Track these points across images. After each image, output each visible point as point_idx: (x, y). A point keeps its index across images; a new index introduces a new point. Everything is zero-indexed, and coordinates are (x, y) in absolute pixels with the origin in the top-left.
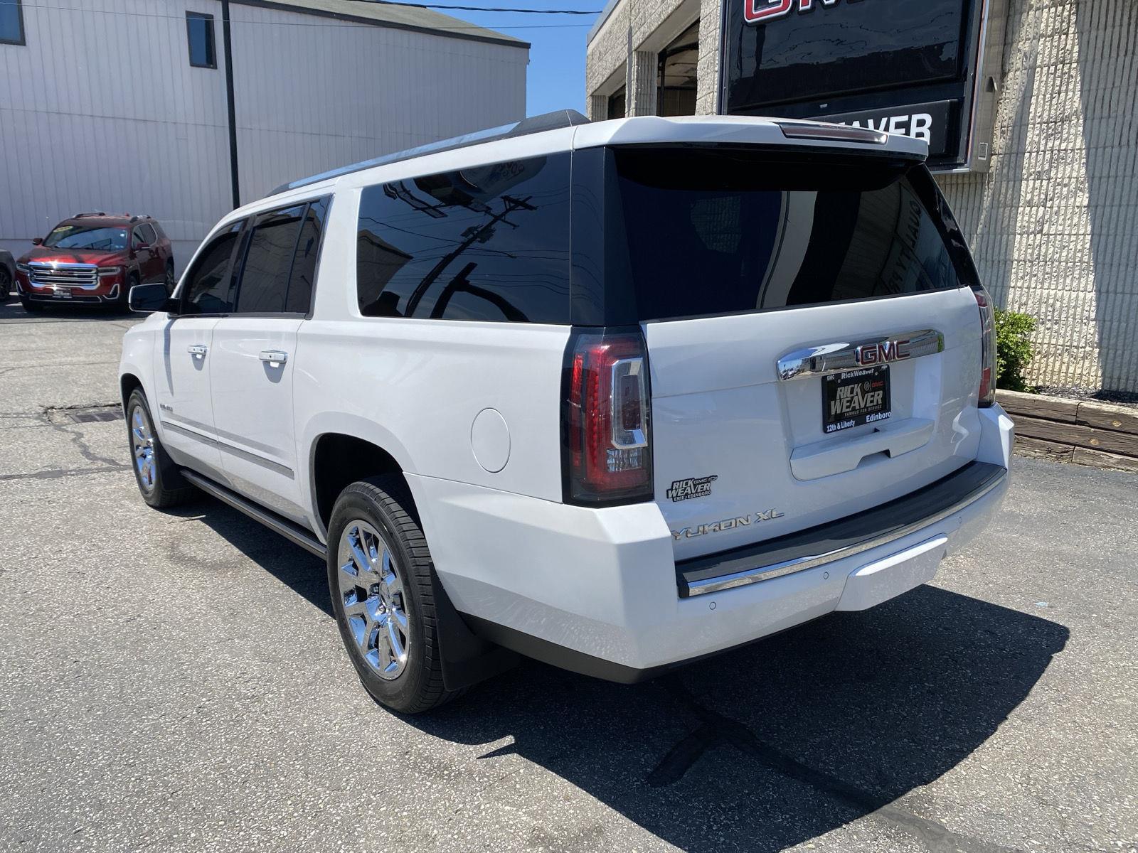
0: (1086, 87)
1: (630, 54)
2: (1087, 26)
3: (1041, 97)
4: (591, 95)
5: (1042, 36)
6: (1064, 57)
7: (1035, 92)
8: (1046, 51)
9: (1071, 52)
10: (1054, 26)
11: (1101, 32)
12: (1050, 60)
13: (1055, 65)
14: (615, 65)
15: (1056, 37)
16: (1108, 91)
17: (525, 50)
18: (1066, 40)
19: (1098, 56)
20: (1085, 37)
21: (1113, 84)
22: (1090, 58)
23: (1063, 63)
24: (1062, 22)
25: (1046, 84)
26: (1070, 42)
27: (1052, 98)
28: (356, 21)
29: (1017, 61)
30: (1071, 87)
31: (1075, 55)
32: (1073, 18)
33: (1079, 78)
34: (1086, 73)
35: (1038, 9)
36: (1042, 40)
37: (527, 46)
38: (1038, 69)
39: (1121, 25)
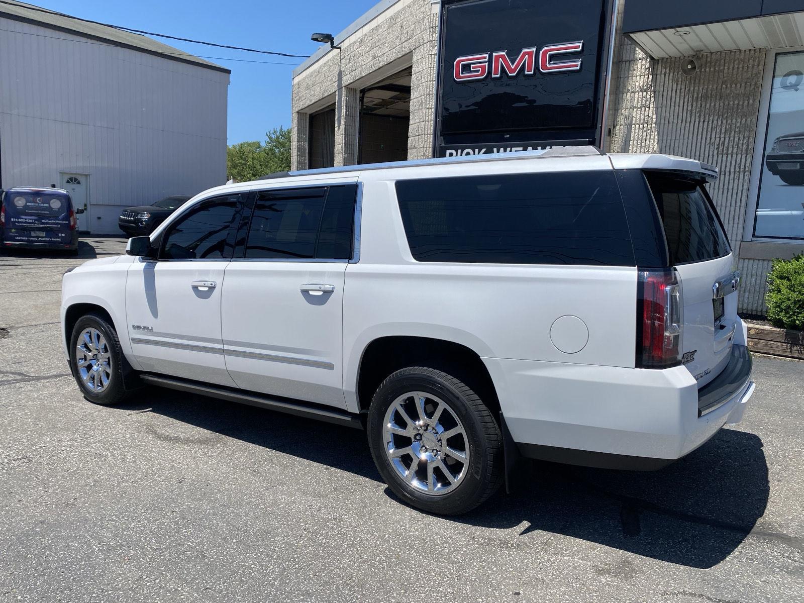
0: (661, 138)
1: (340, 88)
2: (660, 105)
3: (635, 141)
4: (297, 112)
5: (635, 107)
6: (648, 120)
7: (632, 139)
8: (637, 115)
9: (652, 118)
10: (642, 102)
11: (668, 109)
12: (640, 121)
13: (643, 124)
14: (323, 94)
15: (643, 109)
16: (673, 141)
17: (226, 74)
18: (649, 111)
19: (667, 122)
20: (660, 109)
21: (675, 138)
22: (662, 122)
23: (647, 123)
24: (646, 101)
25: (638, 134)
26: (651, 112)
27: (642, 142)
28: (94, 39)
29: (621, 120)
30: (652, 137)
31: (654, 120)
32: (652, 99)
33: (656, 133)
34: (661, 131)
35: (632, 92)
36: (635, 110)
37: (229, 72)
38: (633, 126)
39: (679, 106)
